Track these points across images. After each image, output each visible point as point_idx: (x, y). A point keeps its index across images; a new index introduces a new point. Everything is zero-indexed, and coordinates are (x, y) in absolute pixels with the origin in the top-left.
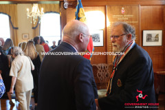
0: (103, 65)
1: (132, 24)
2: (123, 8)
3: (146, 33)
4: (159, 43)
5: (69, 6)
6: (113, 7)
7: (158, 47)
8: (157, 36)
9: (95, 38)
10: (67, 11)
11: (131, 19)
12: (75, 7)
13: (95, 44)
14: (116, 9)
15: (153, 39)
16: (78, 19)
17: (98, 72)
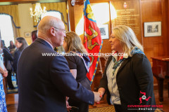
1: (134, 17)
2: (125, 3)
3: (146, 24)
4: (159, 34)
5: (76, 3)
6: (116, 3)
8: (157, 27)
9: (102, 30)
10: (75, 8)
11: (133, 13)
12: (82, 4)
13: (103, 37)
14: (119, 3)
15: (153, 30)
16: (86, 15)
17: (106, 62)
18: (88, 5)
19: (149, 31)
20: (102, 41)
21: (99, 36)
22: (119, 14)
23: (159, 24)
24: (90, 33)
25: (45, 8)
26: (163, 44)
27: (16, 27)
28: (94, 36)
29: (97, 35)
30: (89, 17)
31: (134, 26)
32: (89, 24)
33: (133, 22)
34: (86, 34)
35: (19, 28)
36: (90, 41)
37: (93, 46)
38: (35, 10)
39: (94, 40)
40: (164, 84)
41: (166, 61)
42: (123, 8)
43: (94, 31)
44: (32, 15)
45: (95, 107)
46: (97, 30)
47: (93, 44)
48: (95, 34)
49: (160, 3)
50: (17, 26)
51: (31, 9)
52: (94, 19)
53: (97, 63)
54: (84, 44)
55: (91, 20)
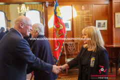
0: (71, 43)
1: (89, 16)
3: (97, 22)
4: (105, 28)
5: (49, 5)
6: (77, 6)
7: (105, 31)
8: (104, 23)
9: (67, 25)
10: (48, 9)
11: (88, 13)
12: (53, 6)
14: (79, 6)
15: (102, 25)
16: (56, 13)
17: (69, 47)
18: (57, 7)
19: (99, 26)
20: (66, 32)
21: (64, 29)
22: (78, 14)
23: (106, 21)
24: (58, 27)
25: (28, 8)
26: (108, 35)
27: (8, 20)
28: (61, 28)
30: (57, 15)
31: (89, 22)
32: (57, 20)
33: (88, 19)
34: (55, 27)
35: (10, 21)
36: (58, 32)
37: (59, 36)
38: (21, 9)
39: (60, 31)
42: (81, 10)
43: (61, 25)
44: (19, 12)
45: (60, 78)
46: (63, 24)
47: (59, 34)
49: (107, 7)
51: (18, 8)
52: (61, 17)
53: (62, 47)
54: (54, 33)
55: (59, 17)
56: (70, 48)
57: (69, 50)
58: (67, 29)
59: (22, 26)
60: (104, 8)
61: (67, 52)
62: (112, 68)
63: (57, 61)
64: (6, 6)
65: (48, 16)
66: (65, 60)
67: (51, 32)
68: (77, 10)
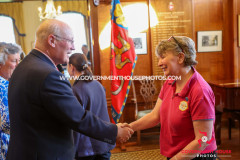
1: (183, 24)
2: (171, 3)
3: (201, 35)
4: (218, 48)
5: (101, 2)
6: (158, 3)
8: (216, 38)
9: (138, 42)
10: (99, 9)
11: (181, 17)
12: (109, 3)
15: (210, 42)
16: (114, 19)
17: (142, 88)
18: (117, 5)
19: (205, 43)
21: (132, 50)
22: (161, 18)
23: (219, 33)
24: (119, 45)
25: (60, 8)
26: (223, 62)
27: (20, 35)
28: (125, 49)
29: (129, 48)
30: (118, 22)
32: (118, 32)
33: (182, 30)
34: (113, 47)
35: (24, 35)
36: (119, 56)
37: (123, 64)
38: (46, 11)
39: (125, 54)
40: (223, 119)
41: (224, 87)
42: (169, 11)
43: (125, 42)
44: (41, 17)
45: (124, 151)
46: (129, 41)
47: (122, 61)
48: (127, 47)
49: (221, 3)
50: (21, 32)
51: (40, 9)
52: (125, 25)
53: (129, 87)
54: (111, 60)
55: (121, 26)
56: (145, 89)
57: (144, 93)
58: (138, 51)
59: (52, 42)
60: (216, 5)
61: (139, 97)
62: (233, 130)
63: (117, 115)
64: (17, 4)
65: (100, 23)
66: (134, 113)
67: (105, 58)
68: (158, 10)
